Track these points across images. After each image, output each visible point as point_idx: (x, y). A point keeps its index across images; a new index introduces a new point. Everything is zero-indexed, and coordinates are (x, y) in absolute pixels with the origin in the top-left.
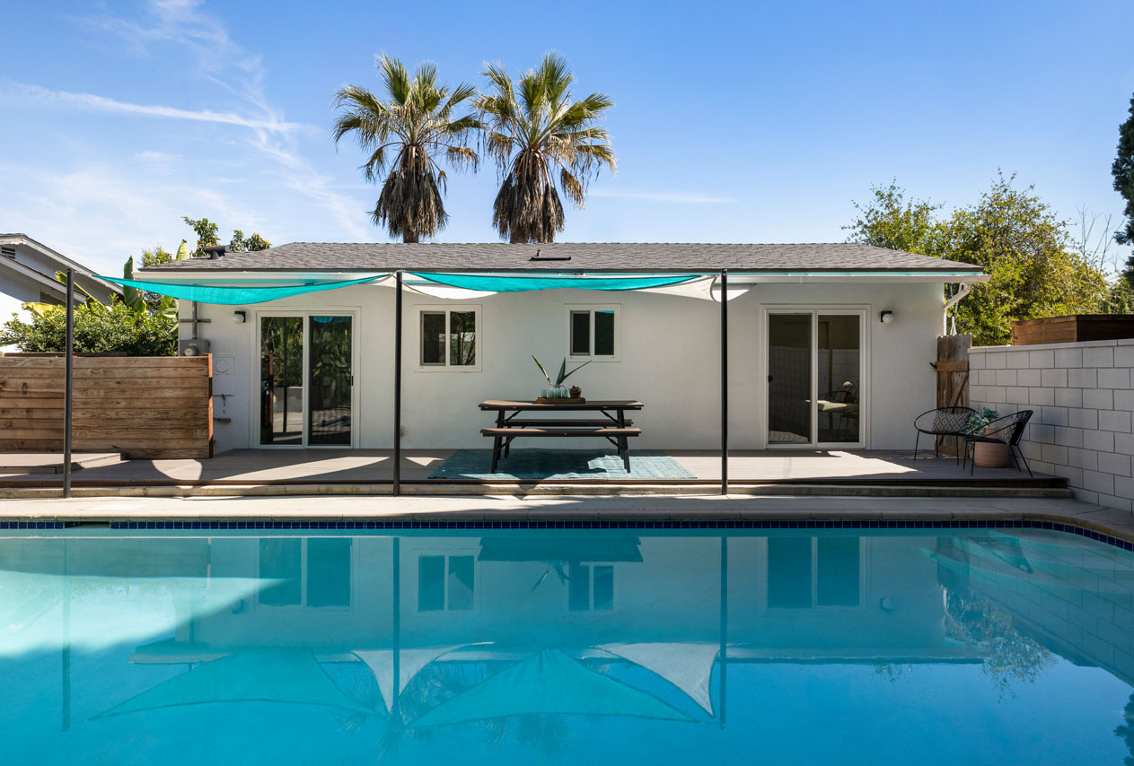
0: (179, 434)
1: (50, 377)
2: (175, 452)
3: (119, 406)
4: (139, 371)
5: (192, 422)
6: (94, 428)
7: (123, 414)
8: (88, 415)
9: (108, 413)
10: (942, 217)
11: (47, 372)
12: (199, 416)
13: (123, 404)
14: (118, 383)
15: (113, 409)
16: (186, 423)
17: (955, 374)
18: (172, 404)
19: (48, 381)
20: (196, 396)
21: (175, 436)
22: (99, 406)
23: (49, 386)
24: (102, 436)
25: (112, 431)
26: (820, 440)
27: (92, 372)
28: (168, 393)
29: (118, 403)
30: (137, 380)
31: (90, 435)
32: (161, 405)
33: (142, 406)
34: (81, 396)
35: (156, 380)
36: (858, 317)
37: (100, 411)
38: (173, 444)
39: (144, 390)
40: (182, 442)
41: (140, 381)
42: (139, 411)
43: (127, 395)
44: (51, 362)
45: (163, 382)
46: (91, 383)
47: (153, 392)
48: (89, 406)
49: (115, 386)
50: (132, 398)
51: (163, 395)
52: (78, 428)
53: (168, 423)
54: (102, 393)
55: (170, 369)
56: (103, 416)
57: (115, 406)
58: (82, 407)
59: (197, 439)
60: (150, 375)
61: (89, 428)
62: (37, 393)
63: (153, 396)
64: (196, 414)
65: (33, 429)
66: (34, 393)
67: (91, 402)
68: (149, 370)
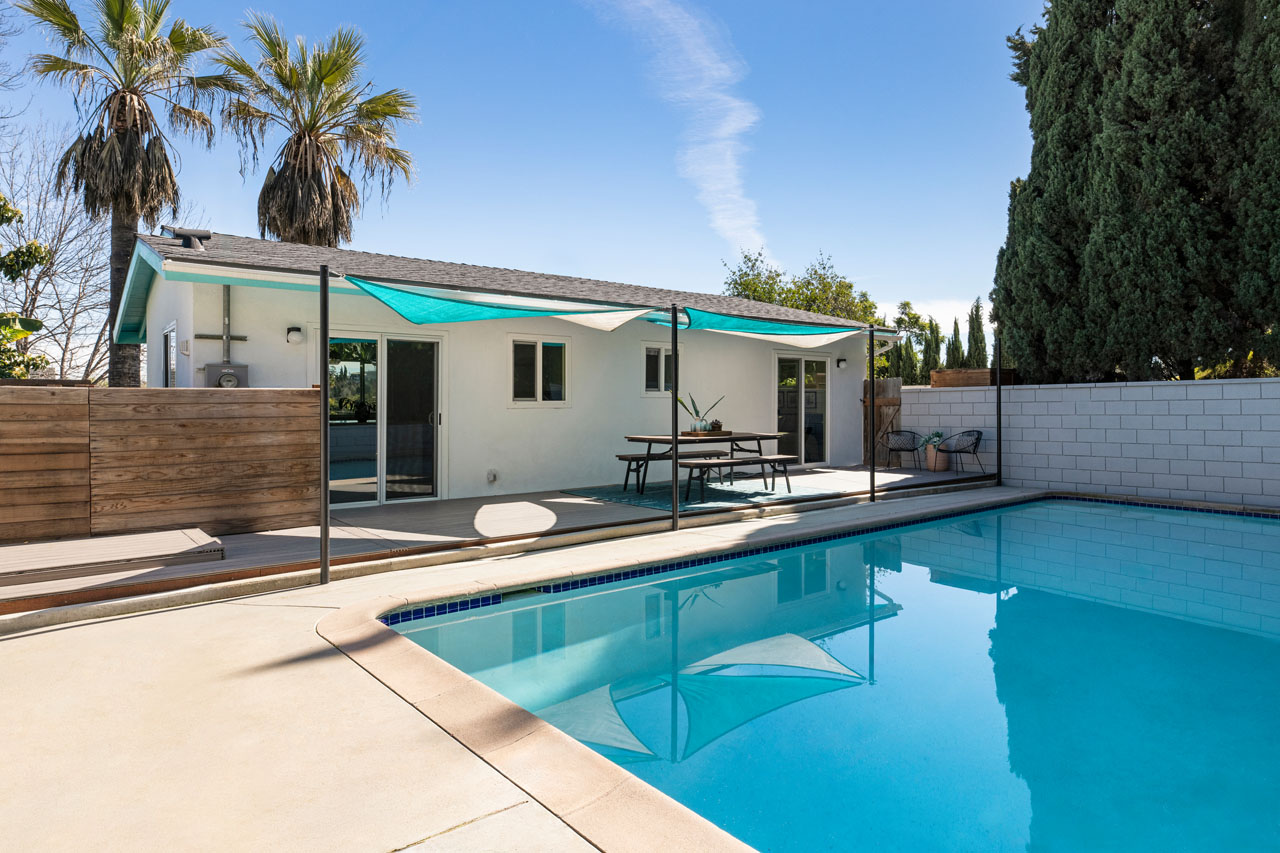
0: (282, 495)
1: (51, 418)
2: (277, 519)
3: (184, 460)
4: (220, 408)
5: (302, 478)
6: (138, 496)
7: (192, 471)
8: (128, 477)
9: (165, 471)
10: (786, 282)
11: (44, 410)
12: (312, 469)
13: (191, 456)
14: (183, 426)
15: (173, 465)
16: (293, 479)
17: (884, 408)
18: (271, 454)
19: (49, 425)
20: (308, 441)
21: (275, 498)
22: (148, 461)
23: (51, 433)
24: (153, 507)
25: (172, 498)
26: (806, 461)
27: (134, 409)
28: (265, 439)
29: (182, 456)
30: (216, 421)
31: (130, 507)
32: (254, 456)
33: (225, 458)
34: (114, 448)
35: (247, 421)
36: (825, 363)
37: (150, 469)
38: (273, 510)
39: (227, 435)
40: (286, 505)
41: (220, 423)
42: (218, 466)
43: (199, 443)
44: (53, 394)
45: (257, 424)
46: (134, 427)
47: (241, 438)
48: (129, 463)
49: (178, 430)
50: (205, 448)
51: (257, 442)
52: (108, 498)
53: (266, 480)
54: (154, 442)
55: (269, 406)
56: (154, 476)
57: (178, 461)
58: (116, 464)
59: (309, 500)
60: (236, 414)
61: (129, 497)
62: (23, 445)
63: (242, 444)
64: (307, 466)
65: (13, 505)
66: (16, 445)
67: (133, 457)
68: (236, 407)
